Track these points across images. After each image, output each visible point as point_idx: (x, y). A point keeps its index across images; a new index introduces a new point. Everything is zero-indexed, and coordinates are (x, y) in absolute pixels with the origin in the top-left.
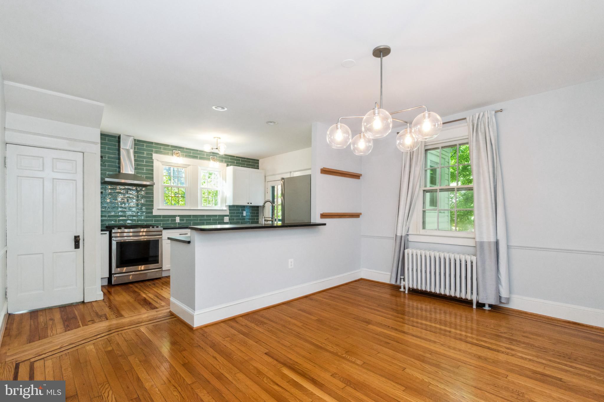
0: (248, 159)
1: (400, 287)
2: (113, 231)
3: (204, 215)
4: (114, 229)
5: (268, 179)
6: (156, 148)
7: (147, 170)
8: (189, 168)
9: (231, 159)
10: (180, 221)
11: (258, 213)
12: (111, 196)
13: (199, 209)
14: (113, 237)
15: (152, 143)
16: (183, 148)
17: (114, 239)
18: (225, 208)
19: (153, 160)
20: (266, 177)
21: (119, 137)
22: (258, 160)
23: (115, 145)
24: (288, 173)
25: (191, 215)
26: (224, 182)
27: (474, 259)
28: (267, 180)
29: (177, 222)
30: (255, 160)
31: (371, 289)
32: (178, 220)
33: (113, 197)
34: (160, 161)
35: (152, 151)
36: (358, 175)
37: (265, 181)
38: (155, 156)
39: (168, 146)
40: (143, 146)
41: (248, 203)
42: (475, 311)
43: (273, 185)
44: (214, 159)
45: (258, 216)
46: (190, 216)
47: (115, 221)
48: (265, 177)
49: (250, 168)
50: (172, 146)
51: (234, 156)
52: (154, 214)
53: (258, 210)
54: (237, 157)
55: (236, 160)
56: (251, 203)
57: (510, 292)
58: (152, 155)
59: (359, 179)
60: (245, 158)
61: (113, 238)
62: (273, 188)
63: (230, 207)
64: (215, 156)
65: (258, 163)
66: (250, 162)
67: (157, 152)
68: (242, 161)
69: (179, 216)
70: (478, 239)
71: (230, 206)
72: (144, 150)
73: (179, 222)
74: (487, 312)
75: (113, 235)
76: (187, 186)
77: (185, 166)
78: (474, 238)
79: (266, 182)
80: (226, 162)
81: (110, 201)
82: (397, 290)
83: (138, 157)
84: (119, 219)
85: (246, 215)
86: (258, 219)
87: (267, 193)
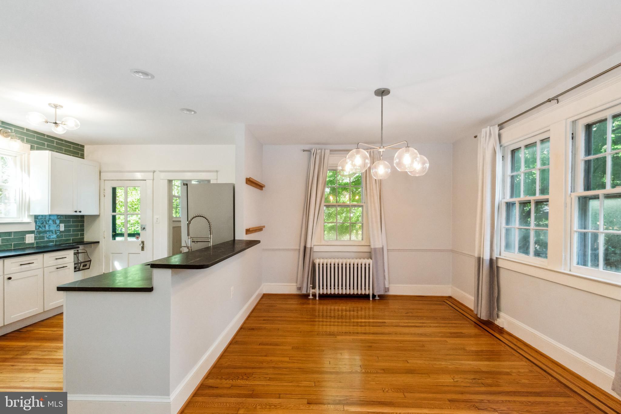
0: (66, 141)
1: (309, 295)
5: (106, 176)
9: (38, 138)
11: (83, 226)
18: (28, 221)
20: (101, 174)
22: (83, 146)
24: (151, 172)
26: (25, 175)
27: (371, 261)
28: (103, 178)
30: (78, 145)
31: (287, 302)
36: (262, 185)
37: (100, 179)
41: (76, 212)
42: (371, 302)
43: (114, 186)
45: (83, 230)
48: (100, 172)
49: (71, 155)
51: (44, 135)
53: (83, 222)
54: (48, 136)
55: (46, 140)
56: (80, 212)
57: (389, 283)
59: (262, 190)
60: (62, 140)
62: (114, 190)
63: (38, 218)
64: (9, 129)
65: (83, 150)
66: (70, 147)
68: (57, 143)
70: (372, 247)
71: (36, 217)
74: (377, 301)
78: (370, 246)
79: (102, 181)
80: (28, 142)
82: (306, 298)
85: (64, 230)
86: (83, 235)
87: (103, 197)
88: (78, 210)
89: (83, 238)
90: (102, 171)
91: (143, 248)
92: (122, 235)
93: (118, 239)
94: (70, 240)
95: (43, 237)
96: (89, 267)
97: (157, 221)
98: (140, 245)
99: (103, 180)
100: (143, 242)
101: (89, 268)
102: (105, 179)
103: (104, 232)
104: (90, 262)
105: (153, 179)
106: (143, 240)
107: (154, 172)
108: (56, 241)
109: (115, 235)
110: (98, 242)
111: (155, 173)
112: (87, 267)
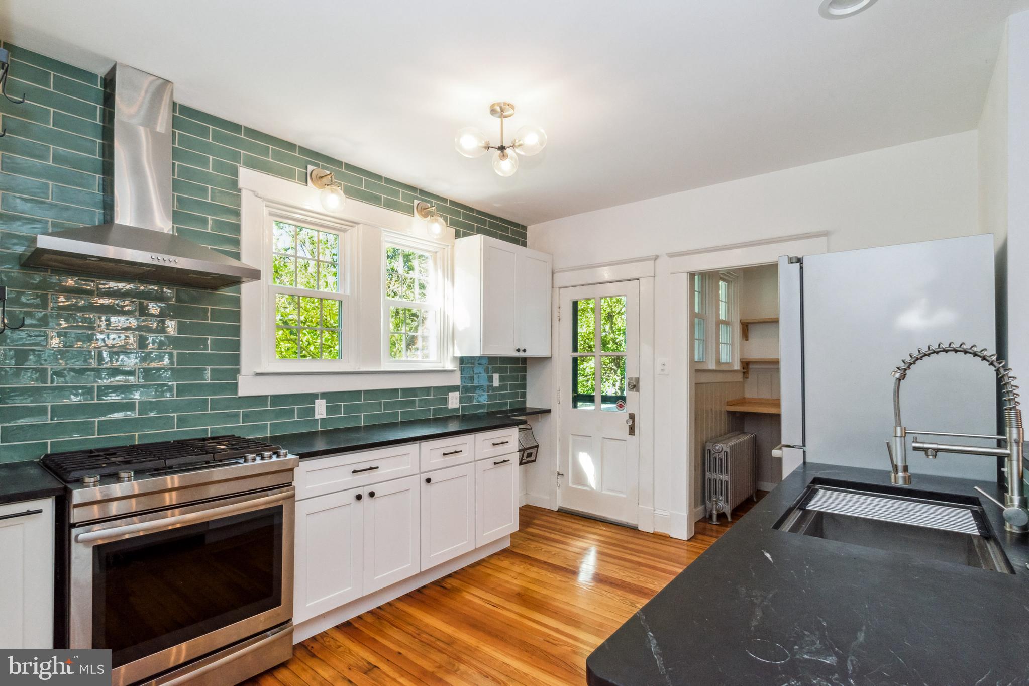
0: (503, 220)
2: (78, 496)
3: (396, 390)
4: (80, 482)
5: (562, 279)
6: (250, 147)
7: (219, 224)
8: (354, 231)
9: (467, 217)
10: (327, 415)
11: (524, 378)
12: (67, 321)
13: (382, 369)
14: (74, 525)
15: (236, 127)
16: (339, 163)
17: (81, 537)
18: (450, 366)
19: (240, 190)
20: (556, 276)
21: (109, 82)
22: (525, 228)
23: (91, 113)
24: (650, 260)
25: (361, 391)
26: (448, 284)
28: (557, 283)
29: (317, 417)
30: (517, 225)
32: (320, 409)
33: (78, 327)
34: (264, 199)
35: (236, 157)
37: (552, 287)
38: (247, 177)
39: (291, 146)
40: (204, 132)
41: (518, 350)
43: (575, 298)
44: (425, 209)
45: (524, 387)
46: (355, 394)
47: (86, 427)
48: (553, 273)
50: (304, 151)
51: (472, 210)
52: (242, 392)
53: (524, 370)
54: (479, 212)
55: (475, 219)
56: (524, 351)
58: (235, 173)
61: (74, 531)
62: (575, 306)
63: (465, 363)
64: (429, 202)
65: (525, 234)
67: (253, 165)
68: (490, 223)
69: (324, 395)
71: (462, 360)
72: (208, 148)
73: (324, 416)
75: (76, 515)
76: (348, 292)
77: (343, 226)
79: (556, 290)
80: (453, 223)
81: (64, 346)
83: (184, 172)
84: (103, 419)
85: (499, 385)
86: (524, 395)
87: (558, 321)
88: (522, 349)
89: (525, 401)
90: (556, 271)
91: (632, 431)
92: (590, 399)
93: (583, 406)
94: (506, 404)
95: (470, 399)
96: (536, 458)
97: (662, 370)
98: (627, 422)
99: (558, 288)
100: (632, 417)
101: (534, 461)
102: (561, 286)
103: (559, 391)
104: (536, 448)
105: (654, 274)
106: (631, 412)
107: (656, 258)
108: (488, 405)
109: (578, 398)
110: (549, 411)
111: (658, 261)
112: (533, 458)
